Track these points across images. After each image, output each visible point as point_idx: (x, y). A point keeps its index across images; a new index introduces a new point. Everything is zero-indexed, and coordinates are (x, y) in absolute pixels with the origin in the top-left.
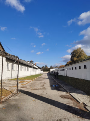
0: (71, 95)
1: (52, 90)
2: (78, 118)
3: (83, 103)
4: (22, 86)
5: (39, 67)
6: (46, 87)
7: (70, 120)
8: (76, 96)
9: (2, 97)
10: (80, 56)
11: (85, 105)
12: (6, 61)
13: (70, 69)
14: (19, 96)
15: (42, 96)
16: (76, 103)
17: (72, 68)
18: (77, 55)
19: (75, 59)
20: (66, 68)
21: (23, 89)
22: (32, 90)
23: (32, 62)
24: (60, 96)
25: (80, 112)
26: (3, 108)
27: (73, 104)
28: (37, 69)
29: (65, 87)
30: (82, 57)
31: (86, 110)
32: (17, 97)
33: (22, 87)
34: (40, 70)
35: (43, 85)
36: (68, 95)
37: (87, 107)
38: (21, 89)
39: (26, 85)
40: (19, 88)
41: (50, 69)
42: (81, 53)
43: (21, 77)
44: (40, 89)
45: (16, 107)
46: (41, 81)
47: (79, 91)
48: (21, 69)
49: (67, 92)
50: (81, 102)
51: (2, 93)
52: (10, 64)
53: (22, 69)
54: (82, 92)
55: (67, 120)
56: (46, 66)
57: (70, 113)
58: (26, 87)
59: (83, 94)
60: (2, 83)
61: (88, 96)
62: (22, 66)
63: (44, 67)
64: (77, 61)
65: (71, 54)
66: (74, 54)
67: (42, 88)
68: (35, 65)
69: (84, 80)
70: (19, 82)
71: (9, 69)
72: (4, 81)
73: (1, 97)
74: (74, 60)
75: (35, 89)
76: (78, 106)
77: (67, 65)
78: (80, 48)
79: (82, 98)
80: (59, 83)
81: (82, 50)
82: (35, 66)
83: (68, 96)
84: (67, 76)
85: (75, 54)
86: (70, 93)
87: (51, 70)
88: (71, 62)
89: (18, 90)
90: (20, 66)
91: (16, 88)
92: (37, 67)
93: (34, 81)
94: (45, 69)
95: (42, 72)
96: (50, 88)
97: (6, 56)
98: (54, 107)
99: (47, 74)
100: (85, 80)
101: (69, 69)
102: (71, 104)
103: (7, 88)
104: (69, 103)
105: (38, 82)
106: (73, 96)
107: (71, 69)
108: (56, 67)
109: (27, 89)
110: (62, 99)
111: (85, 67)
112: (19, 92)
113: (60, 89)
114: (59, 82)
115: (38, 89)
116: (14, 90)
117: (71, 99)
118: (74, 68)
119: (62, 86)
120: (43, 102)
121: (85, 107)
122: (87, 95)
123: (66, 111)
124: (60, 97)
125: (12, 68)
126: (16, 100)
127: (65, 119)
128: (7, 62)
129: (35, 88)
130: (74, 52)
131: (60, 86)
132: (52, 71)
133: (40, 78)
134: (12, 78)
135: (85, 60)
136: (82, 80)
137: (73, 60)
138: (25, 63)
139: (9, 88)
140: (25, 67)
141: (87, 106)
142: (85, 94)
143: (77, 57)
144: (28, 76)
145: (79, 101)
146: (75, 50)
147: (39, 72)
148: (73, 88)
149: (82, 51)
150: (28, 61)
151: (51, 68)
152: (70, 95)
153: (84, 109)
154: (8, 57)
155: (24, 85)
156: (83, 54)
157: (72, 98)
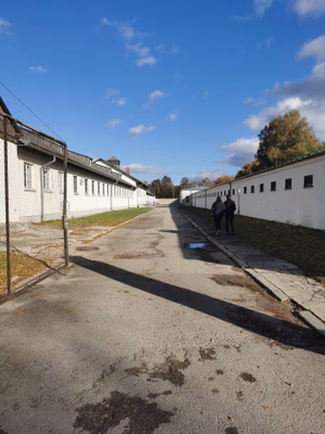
0: (251, 276)
1: (187, 261)
2: (271, 345)
3: (292, 301)
4: (80, 244)
5: (139, 183)
6: (164, 249)
7: (243, 349)
8: (266, 276)
9: (14, 279)
10: (292, 143)
11: (298, 306)
12: (19, 158)
13: (253, 191)
14: (73, 277)
15: (152, 277)
16: (266, 300)
17: (262, 186)
18: (284, 139)
19: (274, 153)
20: (238, 187)
21: (85, 255)
22: (115, 258)
23: (114, 163)
24: (213, 279)
25: (279, 329)
26: (16, 313)
27: (254, 304)
28: (134, 189)
29: (230, 251)
30: (301, 148)
31: (300, 323)
32: (63, 280)
33: (80, 249)
34: (143, 192)
35: (156, 244)
36: (242, 274)
37: (302, 313)
38: (79, 254)
39: (95, 243)
40: (72, 252)
41: (179, 189)
42: (296, 130)
43: (76, 216)
44: (146, 255)
45: (65, 311)
46: (147, 231)
47: (280, 263)
48: (75, 188)
49: (238, 265)
50: (284, 299)
51: (12, 265)
52: (36, 169)
53: (81, 188)
54: (291, 266)
55: (233, 350)
56: (167, 179)
57: (246, 331)
58: (96, 249)
59: (292, 272)
60: (8, 235)
61: (310, 280)
62: (79, 178)
63: (157, 181)
64: (279, 159)
65: (262, 132)
66: (270, 136)
67: (150, 251)
68: (124, 173)
69: (300, 226)
70: (69, 231)
71: (33, 187)
72: (15, 225)
73: (9, 276)
74: (270, 156)
75: (126, 257)
76: (272, 311)
77: (241, 175)
78: (294, 114)
79: (288, 286)
80: (209, 238)
81: (304, 119)
82: (125, 178)
83: (241, 278)
84: (242, 214)
85: (276, 135)
86: (248, 270)
87: (185, 194)
88: (257, 164)
89: (66, 256)
90: (70, 177)
91: (61, 251)
92: (134, 184)
93: (124, 231)
94: (160, 189)
95: (153, 199)
96: (177, 252)
97: (17, 138)
98: (190, 312)
99: (171, 206)
100: (304, 228)
101: (249, 190)
102: (250, 302)
103: (28, 250)
104: (242, 301)
105: (138, 233)
106: (259, 278)
107: (257, 189)
108: (204, 182)
109: (100, 254)
110: (220, 287)
111: (308, 181)
112: (70, 264)
113: (213, 255)
114: (210, 235)
115: (139, 256)
116: (55, 258)
117: (249, 286)
118: (267, 187)
119: (221, 247)
120: (154, 296)
121: (296, 314)
122: (307, 276)
123: (230, 324)
124: (214, 283)
125: (44, 185)
126: (62, 289)
127: (227, 347)
128: (22, 162)
129: (128, 251)
130: (272, 126)
131: (215, 246)
132: (187, 197)
133: (144, 219)
134: (46, 219)
135: (310, 157)
136: (292, 226)
137: (266, 156)
138: (89, 165)
139: (36, 250)
140: (90, 181)
141: (304, 309)
142: (299, 274)
143: (283, 148)
145: (276, 293)
146: (275, 120)
147: (139, 198)
148: (258, 253)
149: (303, 123)
150: (100, 160)
151: (185, 184)
152: (248, 274)
153: (293, 320)
154: (26, 142)
155: (86, 242)
156: (306, 137)
157: (254, 283)
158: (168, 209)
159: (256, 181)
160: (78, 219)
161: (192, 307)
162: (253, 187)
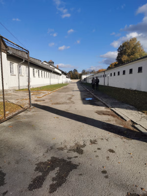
0: (114, 111)
1: (84, 105)
2: (122, 138)
3: (132, 121)
4: (36, 99)
5: (63, 72)
6: (74, 101)
7: (109, 140)
8: (120, 111)
9: (7, 113)
10: (133, 53)
11: (134, 123)
12: (8, 60)
13: (114, 75)
14: (33, 112)
15: (68, 112)
16: (120, 121)
17: (119, 72)
18: (129, 51)
19: (125, 58)
20: (108, 73)
21: (39, 103)
22: (52, 104)
23: (51, 63)
24: (96, 112)
25: (126, 132)
26: (9, 126)
27: (115, 122)
28: (61, 75)
29: (104, 101)
30: (137, 55)
31: (135, 130)
32: (29, 113)
33: (36, 101)
34: (65, 76)
35: (70, 98)
36: (109, 110)
37: (136, 126)
38: (36, 103)
39: (43, 98)
40: (33, 102)
41: (81, 75)
42: (135, 47)
43: (34, 87)
44: (66, 103)
45: (30, 125)
46: (67, 93)
47: (126, 105)
48: (34, 74)
49: (107, 107)
50: (128, 120)
51: (6, 107)
52: (15, 65)
53: (36, 74)
54: (131, 107)
55: (105, 140)
56: (75, 70)
57: (111, 133)
58: (44, 100)
59: (131, 109)
60: (3, 95)
61: (139, 112)
62: (35, 70)
63: (71, 71)
64: (127, 61)
65: (119, 48)
67: (68, 101)
68: (56, 68)
69: (135, 90)
70: (31, 93)
71: (15, 74)
72: (7, 91)
73: (5, 112)
74: (123, 59)
75: (57, 104)
76: (123, 125)
77: (109, 68)
78: (134, 39)
79: (130, 115)
80: (95, 96)
81: (139, 42)
82: (56, 70)
83: (109, 112)
84: (109, 85)
85: (126, 50)
86: (112, 109)
87: (84, 77)
88: (117, 63)
89: (30, 104)
90: (31, 69)
91: (28, 101)
92: (60, 72)
93: (56, 93)
94: (73, 75)
95: (69, 80)
96: (80, 102)
97: (7, 51)
98: (86, 126)
100: (137, 91)
101: (113, 74)
102: (113, 121)
103: (13, 101)
104: (109, 121)
105: (63, 94)
106: (117, 112)
107: (117, 74)
108: (92, 72)
109: (45, 103)
110: (99, 115)
111: (140, 70)
112: (32, 107)
113: (96, 102)
114: (95, 94)
115: (63, 103)
116: (25, 104)
117: (112, 115)
118: (121, 73)
119: (100, 99)
120: (70, 119)
121: (133, 126)
122: (138, 110)
123: (104, 130)
124: (96, 114)
125: (19, 73)
126: (28, 117)
127: (103, 139)
128: (9, 62)
129: (58, 102)
130: (124, 45)
131: (97, 99)
132: (85, 79)
133: (65, 88)
134: (21, 88)
135: (141, 58)
136: (132, 90)
137: (121, 59)
138: (40, 64)
139: (17, 101)
140: (40, 71)
141: (137, 124)
142: (135, 110)
143: (129, 55)
144: (45, 85)
145: (124, 118)
146: (126, 43)
147: (63, 79)
148: (117, 101)
149: (138, 44)
150: (45, 62)
151: (84, 73)
152: (112, 110)
153: (132, 128)
154: (11, 53)
155: (40, 98)
156: (139, 50)
157: (114, 114)
158: (76, 84)
159: (116, 70)
160: (35, 88)
161: (87, 123)
162: (115, 73)
